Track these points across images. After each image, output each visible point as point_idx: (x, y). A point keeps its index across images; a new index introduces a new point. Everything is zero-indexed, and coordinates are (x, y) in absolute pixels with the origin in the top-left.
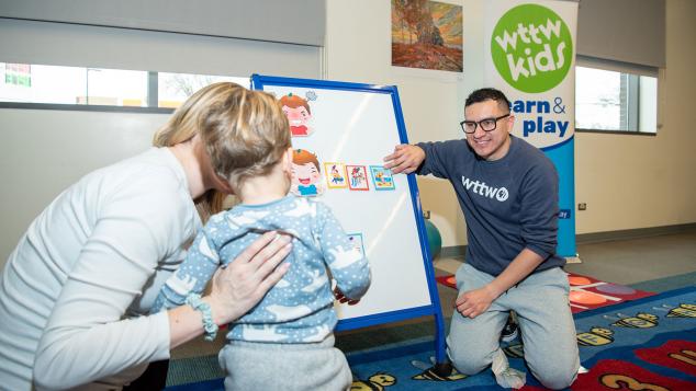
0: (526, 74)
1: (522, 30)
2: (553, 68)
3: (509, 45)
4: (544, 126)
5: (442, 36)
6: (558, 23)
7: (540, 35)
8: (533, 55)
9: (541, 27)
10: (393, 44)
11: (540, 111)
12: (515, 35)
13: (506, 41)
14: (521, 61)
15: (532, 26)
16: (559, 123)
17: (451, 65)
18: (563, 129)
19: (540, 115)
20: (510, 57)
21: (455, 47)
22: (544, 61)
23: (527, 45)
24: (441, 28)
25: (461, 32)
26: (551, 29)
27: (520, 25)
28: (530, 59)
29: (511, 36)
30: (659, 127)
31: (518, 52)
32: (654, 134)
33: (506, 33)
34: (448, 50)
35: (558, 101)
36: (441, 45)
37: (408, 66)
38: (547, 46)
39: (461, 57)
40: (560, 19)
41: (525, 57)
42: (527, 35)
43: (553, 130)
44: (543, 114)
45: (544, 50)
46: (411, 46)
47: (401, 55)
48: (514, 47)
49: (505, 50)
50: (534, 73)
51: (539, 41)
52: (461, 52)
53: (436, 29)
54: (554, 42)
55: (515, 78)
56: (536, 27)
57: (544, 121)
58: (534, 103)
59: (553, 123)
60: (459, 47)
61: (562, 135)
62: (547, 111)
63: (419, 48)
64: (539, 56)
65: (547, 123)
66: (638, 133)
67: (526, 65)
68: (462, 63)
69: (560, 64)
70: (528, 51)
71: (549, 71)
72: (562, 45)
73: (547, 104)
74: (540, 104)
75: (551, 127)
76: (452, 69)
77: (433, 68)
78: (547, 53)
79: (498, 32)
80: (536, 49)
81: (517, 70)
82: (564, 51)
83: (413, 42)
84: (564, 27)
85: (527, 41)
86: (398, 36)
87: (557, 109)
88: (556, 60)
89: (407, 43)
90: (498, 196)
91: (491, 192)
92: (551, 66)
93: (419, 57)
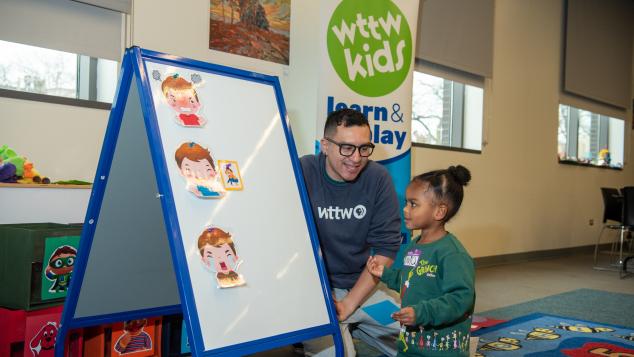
0: (364, 73)
1: (361, 22)
2: (392, 70)
3: (347, 37)
4: (381, 136)
5: (268, 18)
6: (399, 17)
7: (380, 30)
8: (372, 52)
9: (381, 20)
10: (212, 21)
11: (377, 118)
12: (353, 26)
13: (344, 33)
14: (359, 58)
15: (371, 18)
16: (397, 133)
17: (277, 55)
18: (401, 141)
19: (377, 122)
20: (347, 52)
21: (281, 33)
22: (383, 61)
23: (366, 40)
24: (267, 8)
25: (289, 16)
26: (391, 24)
27: (359, 16)
28: (368, 57)
29: (350, 27)
30: (484, 144)
31: (356, 48)
32: (479, 152)
33: (344, 23)
34: (274, 36)
35: (396, 108)
36: (266, 28)
37: (228, 51)
38: (386, 44)
39: (287, 47)
40: (400, 13)
41: (363, 54)
42: (366, 28)
43: (391, 142)
44: (380, 122)
45: (383, 48)
46: (233, 26)
47: (220, 36)
48: (352, 41)
49: (343, 43)
50: (372, 74)
51: (378, 37)
52: (288, 40)
53: (261, 8)
54: (394, 39)
55: (352, 78)
56: (376, 19)
57: (381, 130)
58: (371, 109)
59: (390, 133)
60: (285, 33)
61: (399, 147)
62: (385, 119)
63: (242, 30)
64: (379, 53)
65: (384, 132)
66: (462, 150)
67: (364, 64)
68: (288, 54)
69: (399, 66)
70: (366, 47)
71: (388, 73)
72: (402, 44)
73: (384, 110)
74: (378, 110)
75: (388, 138)
76: (276, 60)
77: (256, 57)
78: (386, 52)
79: (336, 20)
80: (376, 45)
81: (354, 69)
82: (404, 51)
83: (235, 22)
84: (404, 22)
85: (366, 35)
86: (218, 11)
87: (396, 117)
88: (395, 60)
89: (228, 21)
90: (356, 215)
91: (347, 214)
92: (389, 67)
93: (241, 41)
